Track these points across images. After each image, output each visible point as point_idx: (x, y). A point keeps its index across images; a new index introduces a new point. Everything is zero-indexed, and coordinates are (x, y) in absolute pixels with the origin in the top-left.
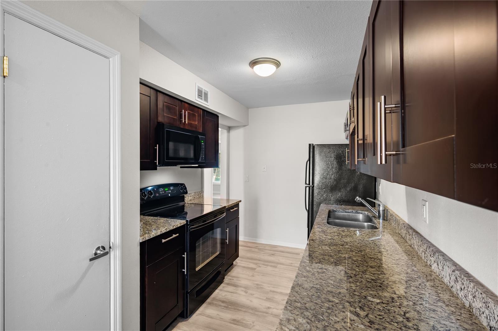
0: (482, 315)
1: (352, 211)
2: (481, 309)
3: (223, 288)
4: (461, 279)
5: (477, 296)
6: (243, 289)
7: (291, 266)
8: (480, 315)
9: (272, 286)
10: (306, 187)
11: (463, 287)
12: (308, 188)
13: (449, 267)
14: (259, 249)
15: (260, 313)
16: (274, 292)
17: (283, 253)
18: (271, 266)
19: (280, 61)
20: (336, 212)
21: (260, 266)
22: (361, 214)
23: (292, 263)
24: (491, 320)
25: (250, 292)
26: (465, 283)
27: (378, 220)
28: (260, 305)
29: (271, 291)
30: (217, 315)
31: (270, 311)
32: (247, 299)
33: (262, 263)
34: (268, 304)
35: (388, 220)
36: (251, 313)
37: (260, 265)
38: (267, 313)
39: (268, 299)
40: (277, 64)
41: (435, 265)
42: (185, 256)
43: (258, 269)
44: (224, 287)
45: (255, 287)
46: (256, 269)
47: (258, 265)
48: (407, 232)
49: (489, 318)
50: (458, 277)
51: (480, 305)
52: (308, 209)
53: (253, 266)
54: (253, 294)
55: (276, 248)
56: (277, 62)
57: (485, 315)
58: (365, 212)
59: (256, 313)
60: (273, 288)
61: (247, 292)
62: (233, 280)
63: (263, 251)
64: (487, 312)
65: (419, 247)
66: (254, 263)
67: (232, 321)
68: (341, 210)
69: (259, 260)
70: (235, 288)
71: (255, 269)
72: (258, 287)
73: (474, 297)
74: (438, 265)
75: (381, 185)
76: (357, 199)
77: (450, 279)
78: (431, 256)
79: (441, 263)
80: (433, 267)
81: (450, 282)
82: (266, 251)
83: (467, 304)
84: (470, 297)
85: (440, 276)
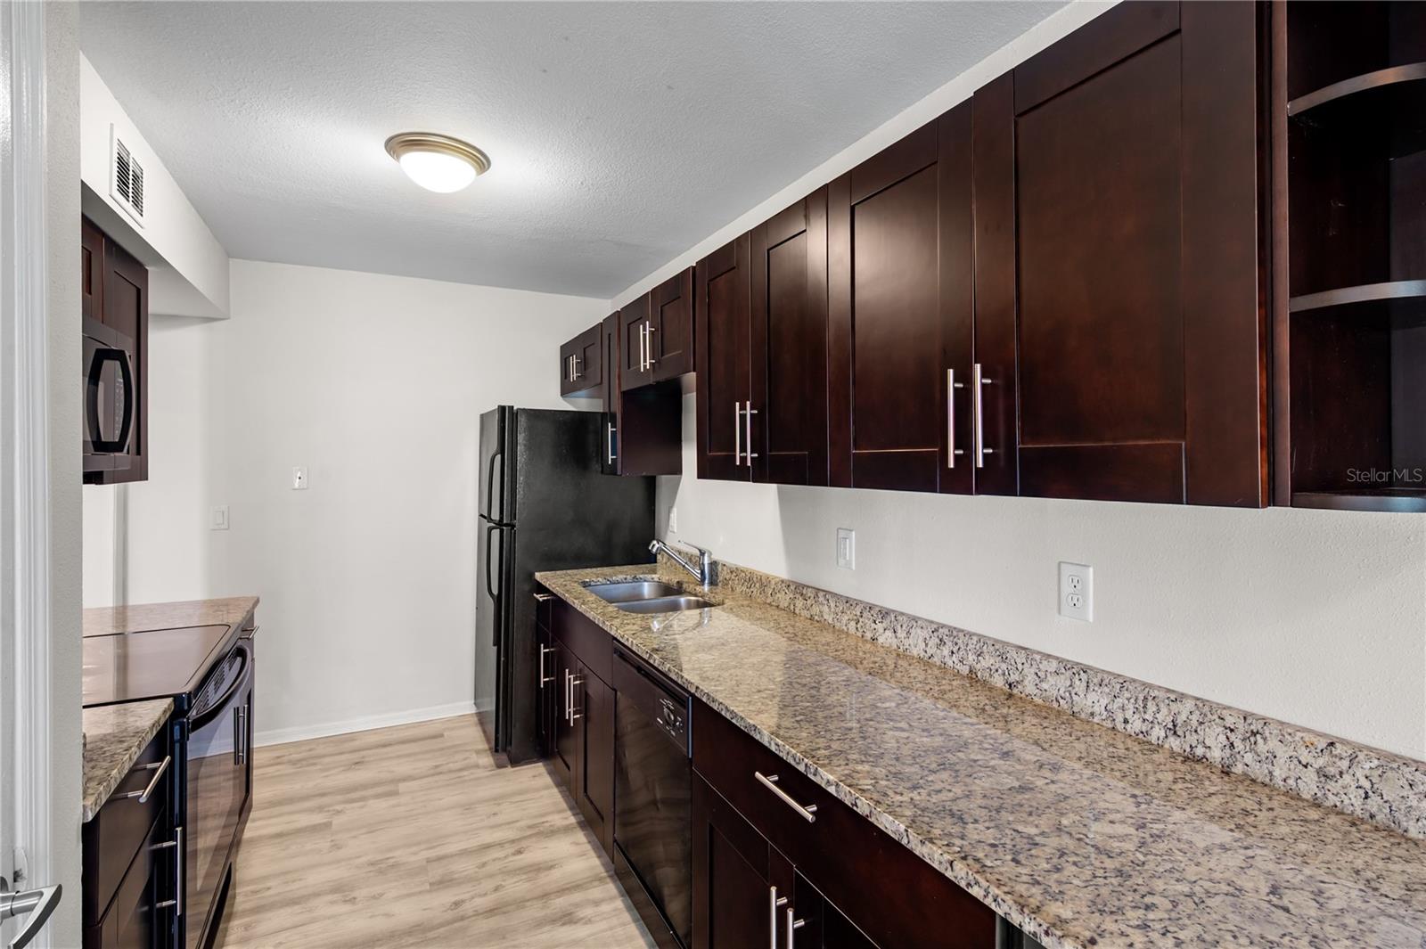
0: (996, 675)
1: (626, 579)
2: (992, 667)
3: (246, 929)
4: (952, 638)
5: (985, 651)
6: (327, 898)
7: (441, 773)
8: (991, 675)
9: (423, 847)
10: (490, 530)
11: (955, 650)
12: (496, 534)
13: (924, 627)
14: (293, 763)
15: (442, 930)
16: (440, 859)
18: (378, 796)
19: (488, 155)
20: (590, 585)
21: (339, 812)
22: (645, 581)
23: (437, 767)
24: (1011, 674)
25: (361, 893)
26: (960, 642)
27: (702, 587)
28: (425, 910)
29: (429, 861)
31: (468, 908)
32: (371, 917)
33: (339, 798)
34: (447, 897)
35: (720, 584)
36: (412, 944)
37: (338, 808)
38: (462, 918)
39: (444, 883)
40: (481, 162)
41: (889, 633)
42: (178, 843)
43: (337, 821)
44: (247, 927)
45: (372, 874)
46: (331, 823)
47: (329, 811)
48: (797, 596)
49: (1007, 673)
50: (945, 637)
51: (992, 661)
52: (495, 592)
53: (318, 819)
54: (381, 895)
56: (479, 156)
57: (1000, 671)
58: (654, 576)
59: (431, 935)
60: (431, 851)
61: (355, 898)
63: (314, 764)
64: (1004, 666)
65: (840, 614)
66: (311, 811)
68: (600, 579)
69: (323, 795)
70: (296, 907)
71: (327, 825)
72: (383, 868)
73: (979, 655)
74: (895, 632)
75: (675, 510)
76: (654, 545)
77: (927, 645)
78: (875, 622)
79: (904, 628)
80: (881, 640)
81: (926, 652)
82: (327, 760)
83: (965, 670)
84: (971, 657)
85: (901, 650)
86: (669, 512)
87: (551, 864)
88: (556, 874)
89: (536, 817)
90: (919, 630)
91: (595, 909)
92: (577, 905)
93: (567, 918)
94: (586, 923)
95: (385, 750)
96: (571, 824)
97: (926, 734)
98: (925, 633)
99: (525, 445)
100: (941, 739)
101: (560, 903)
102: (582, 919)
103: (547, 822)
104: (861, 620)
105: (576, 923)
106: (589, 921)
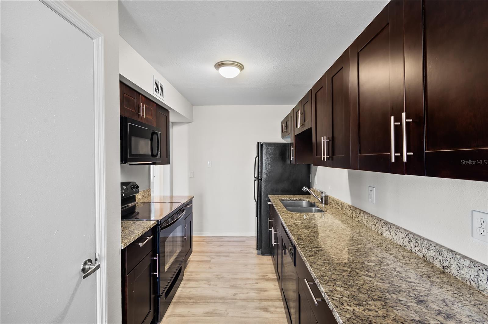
0: (436, 261)
1: (297, 199)
2: (435, 257)
3: (185, 285)
4: (415, 239)
5: (431, 248)
6: (205, 282)
7: (242, 253)
8: (434, 261)
9: (231, 274)
10: (255, 180)
11: (416, 245)
12: (256, 182)
13: (402, 232)
14: (207, 242)
15: (229, 301)
16: (234, 279)
17: (230, 243)
18: (224, 256)
20: (284, 201)
21: (213, 258)
22: (304, 201)
23: (241, 251)
24: (444, 262)
25: (212, 283)
26: (418, 242)
27: (321, 205)
28: (227, 293)
29: (232, 279)
30: (189, 312)
31: (238, 296)
32: (213, 291)
33: (215, 254)
34: (233, 291)
35: (329, 204)
36: (221, 302)
37: (214, 257)
38: (236, 299)
39: (232, 287)
40: (241, 67)
41: (388, 233)
42: (157, 258)
43: (213, 261)
44: (185, 284)
45: (216, 278)
46: (211, 261)
47: (211, 257)
48: (354, 212)
49: (442, 261)
50: (412, 238)
51: (434, 254)
52: (257, 200)
53: (208, 259)
55: (222, 239)
56: (240, 65)
57: (438, 260)
58: (307, 199)
59: (226, 301)
60: (233, 276)
61: (210, 284)
62: (192, 275)
63: (211, 243)
64: (440, 258)
65: (369, 221)
66: (207, 256)
67: (206, 315)
68: (288, 199)
69: (211, 252)
70: (197, 282)
71: (210, 261)
72: (219, 277)
73: (428, 250)
74: (390, 232)
75: (316, 176)
76: (304, 188)
77: (404, 240)
78: (382, 227)
79: (394, 231)
80: (385, 235)
81: (403, 243)
82: (214, 243)
83: (421, 255)
84: (424, 250)
85: (393, 241)
86: (315, 177)
87: (265, 290)
88: (266, 294)
89: (265, 273)
90: (400, 233)
91: (275, 309)
92: (269, 306)
93: (265, 309)
94: (271, 313)
95: (229, 243)
96: (275, 278)
97: (381, 281)
98: (403, 235)
99: (265, 154)
100: (388, 285)
101: (265, 304)
102: (270, 311)
103: (268, 276)
104: (377, 225)
105: (268, 312)
106: (272, 313)
